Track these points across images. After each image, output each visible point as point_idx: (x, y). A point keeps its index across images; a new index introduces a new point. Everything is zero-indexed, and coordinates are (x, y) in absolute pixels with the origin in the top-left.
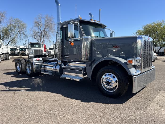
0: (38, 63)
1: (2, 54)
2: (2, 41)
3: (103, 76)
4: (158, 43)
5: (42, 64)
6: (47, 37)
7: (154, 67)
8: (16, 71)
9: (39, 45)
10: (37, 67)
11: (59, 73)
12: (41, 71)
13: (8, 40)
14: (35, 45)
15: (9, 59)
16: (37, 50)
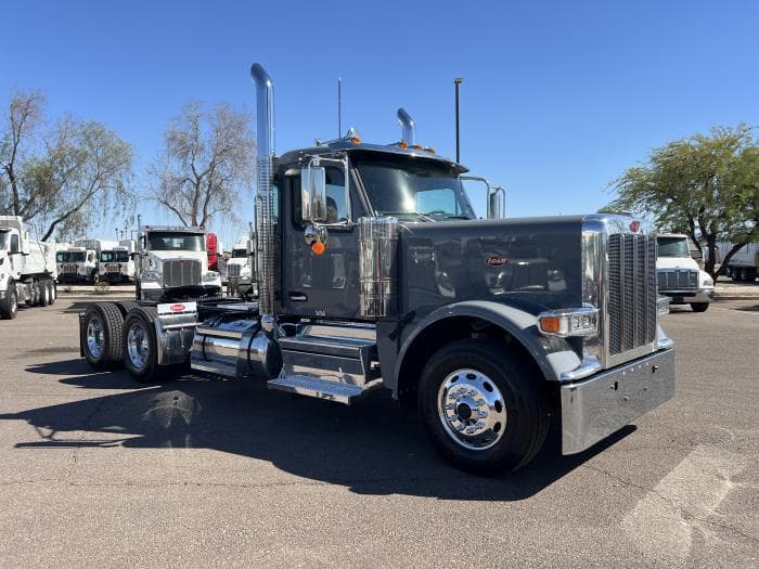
0: (176, 322)
1: (24, 278)
2: (22, 224)
3: (447, 383)
4: (721, 226)
5: (194, 327)
6: (223, 200)
7: (669, 343)
8: (83, 355)
9: (187, 239)
10: (174, 342)
11: (265, 366)
12: (188, 358)
13: (49, 215)
14: (166, 240)
15: (50, 303)
16: (177, 263)
